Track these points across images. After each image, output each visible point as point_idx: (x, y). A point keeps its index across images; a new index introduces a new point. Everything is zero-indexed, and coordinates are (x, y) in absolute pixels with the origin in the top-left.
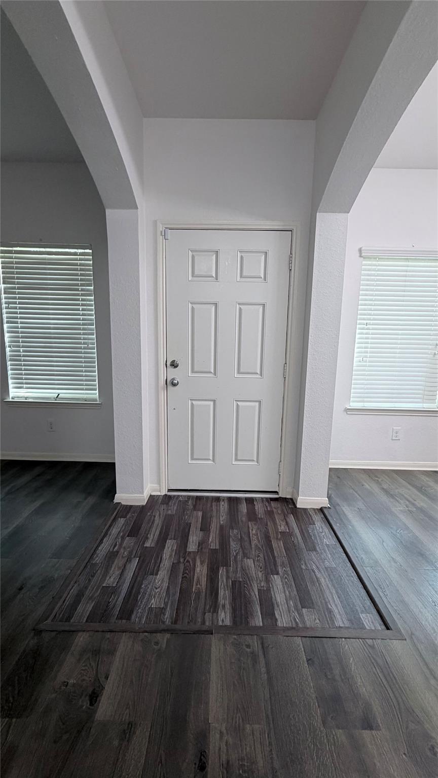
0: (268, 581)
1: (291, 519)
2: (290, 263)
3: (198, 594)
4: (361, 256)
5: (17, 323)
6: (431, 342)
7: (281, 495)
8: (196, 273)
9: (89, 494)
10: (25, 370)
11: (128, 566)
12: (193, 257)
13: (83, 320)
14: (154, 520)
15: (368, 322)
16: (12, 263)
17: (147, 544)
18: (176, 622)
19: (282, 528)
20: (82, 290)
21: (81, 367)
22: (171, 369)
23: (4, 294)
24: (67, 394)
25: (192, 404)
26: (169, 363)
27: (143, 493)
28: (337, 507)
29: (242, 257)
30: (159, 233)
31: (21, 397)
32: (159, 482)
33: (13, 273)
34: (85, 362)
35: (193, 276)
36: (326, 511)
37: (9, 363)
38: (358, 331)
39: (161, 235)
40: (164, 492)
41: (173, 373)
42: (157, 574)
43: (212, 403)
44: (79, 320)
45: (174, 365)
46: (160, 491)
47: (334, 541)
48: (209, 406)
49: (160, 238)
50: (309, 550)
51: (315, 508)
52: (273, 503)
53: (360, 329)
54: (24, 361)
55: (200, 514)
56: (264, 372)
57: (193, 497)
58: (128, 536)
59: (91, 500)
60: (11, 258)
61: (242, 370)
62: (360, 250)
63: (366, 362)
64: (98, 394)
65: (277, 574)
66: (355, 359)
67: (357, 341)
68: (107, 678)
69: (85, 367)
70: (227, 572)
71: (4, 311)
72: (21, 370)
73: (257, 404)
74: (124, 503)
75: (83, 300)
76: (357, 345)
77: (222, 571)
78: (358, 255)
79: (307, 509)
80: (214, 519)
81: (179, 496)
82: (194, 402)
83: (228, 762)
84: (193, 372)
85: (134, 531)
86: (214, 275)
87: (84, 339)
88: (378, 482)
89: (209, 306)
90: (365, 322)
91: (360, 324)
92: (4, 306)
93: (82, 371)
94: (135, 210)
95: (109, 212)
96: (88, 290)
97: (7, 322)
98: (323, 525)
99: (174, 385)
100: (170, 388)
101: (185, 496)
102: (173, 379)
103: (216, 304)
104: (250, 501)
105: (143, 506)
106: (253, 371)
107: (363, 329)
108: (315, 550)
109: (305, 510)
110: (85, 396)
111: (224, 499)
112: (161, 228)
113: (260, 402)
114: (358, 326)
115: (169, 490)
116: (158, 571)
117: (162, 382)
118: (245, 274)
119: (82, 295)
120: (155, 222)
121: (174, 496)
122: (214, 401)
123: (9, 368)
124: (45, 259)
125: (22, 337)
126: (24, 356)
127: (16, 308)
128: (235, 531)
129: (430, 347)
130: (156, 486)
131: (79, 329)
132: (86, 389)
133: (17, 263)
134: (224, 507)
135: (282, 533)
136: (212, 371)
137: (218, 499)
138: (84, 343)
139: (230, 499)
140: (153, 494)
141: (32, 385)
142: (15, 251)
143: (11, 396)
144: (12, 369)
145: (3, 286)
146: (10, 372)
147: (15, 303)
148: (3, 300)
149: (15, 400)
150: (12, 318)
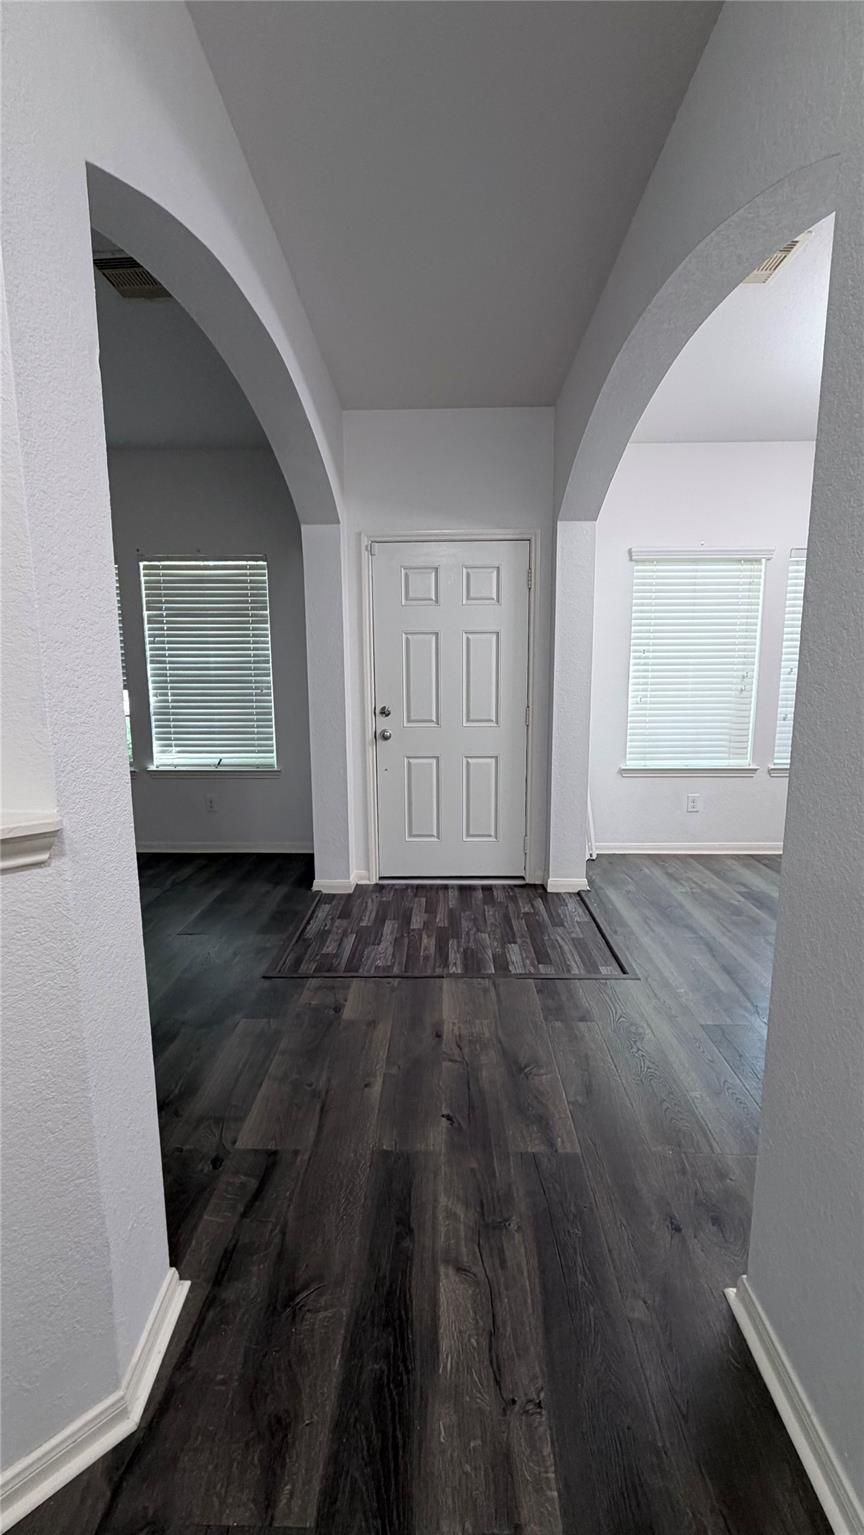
0: (503, 947)
1: (539, 903)
2: (529, 580)
3: (427, 958)
4: (631, 560)
5: (164, 662)
6: (735, 674)
7: (529, 880)
8: (411, 595)
9: (277, 884)
10: (175, 727)
11: (345, 940)
12: (407, 575)
13: (255, 656)
14: (366, 907)
15: (646, 648)
16: (159, 582)
17: (364, 924)
18: (406, 972)
19: (527, 909)
20: (253, 616)
21: (252, 720)
22: (381, 719)
23: (148, 623)
24: (233, 759)
25: (409, 763)
26: (378, 711)
27: (349, 878)
28: (599, 891)
29: (468, 575)
30: (363, 548)
31: (169, 765)
32: (368, 869)
33: (159, 595)
34: (257, 714)
35: (407, 599)
36: (583, 895)
37: (153, 718)
38: (632, 661)
39: (367, 549)
40: (374, 880)
41: (384, 723)
42: (379, 944)
43: (434, 761)
44: (249, 656)
45: (385, 712)
46: (369, 880)
47: (587, 918)
48: (431, 764)
49: (365, 554)
50: (555, 925)
51: (571, 891)
52: (516, 890)
53: (635, 658)
54: (174, 714)
55: (424, 900)
56: (501, 719)
57: (412, 886)
58: (339, 918)
59: (282, 890)
60: (158, 575)
61: (472, 718)
62: (630, 552)
63: (646, 703)
64: (275, 759)
65: (515, 943)
66: (630, 700)
67: (631, 674)
68: (346, 1000)
69: (258, 720)
70: (458, 942)
71: (148, 647)
72: (169, 727)
73: (493, 760)
74: (325, 892)
75: (254, 629)
76: (631, 681)
77: (452, 944)
78: (628, 558)
79: (560, 894)
80: (441, 904)
81: (394, 885)
82: (411, 760)
83: (460, 1035)
84: (409, 721)
85: (345, 914)
86: (434, 598)
87: (256, 682)
88: (663, 867)
89: (427, 637)
90: (642, 648)
91: (636, 651)
92: (147, 640)
93: (253, 727)
94: (335, 526)
95: (304, 528)
96: (262, 616)
97: (152, 662)
98: (577, 906)
99: (386, 738)
100: (380, 742)
101: (402, 885)
102: (385, 731)
103: (437, 634)
104: (487, 889)
105: (349, 895)
106: (487, 718)
107: (640, 658)
108: (563, 925)
109: (558, 894)
110: (258, 761)
111: (453, 887)
112: (365, 541)
113: (496, 757)
114: (632, 654)
115: (381, 878)
116: (380, 941)
117: (370, 736)
118: (472, 595)
119: (254, 622)
120: (360, 534)
121: (388, 885)
122: (437, 758)
123: (153, 724)
124: (203, 576)
125: (172, 682)
126: (173, 708)
127: (163, 642)
128: (467, 913)
129: (735, 680)
130: (363, 872)
131: (250, 669)
132: (259, 752)
133: (165, 582)
134: (453, 895)
135: (526, 914)
136: (434, 719)
137: (446, 887)
138: (256, 688)
139: (461, 888)
140: (359, 883)
141: (185, 748)
142: (163, 566)
143: (155, 763)
144: (157, 727)
145: (146, 613)
146: (154, 730)
147: (162, 636)
148: (147, 633)
149: (161, 768)
150: (158, 656)
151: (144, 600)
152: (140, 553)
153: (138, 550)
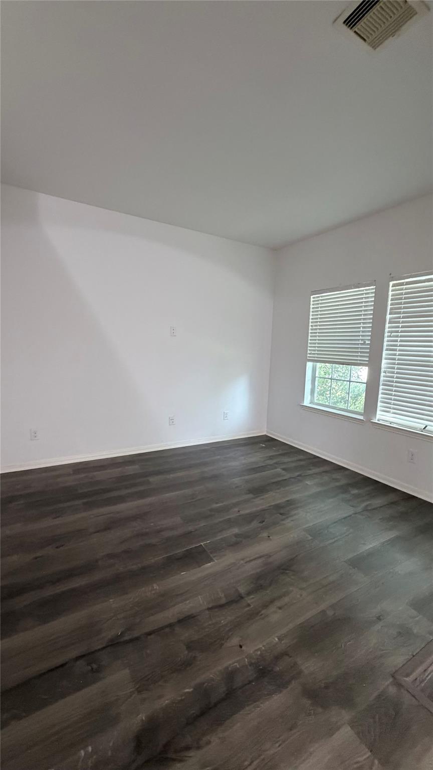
5: (395, 350)
10: (395, 396)
16: (401, 294)
23: (389, 323)
31: (386, 421)
33: (400, 304)
37: (381, 387)
54: (396, 387)
60: (402, 289)
71: (386, 339)
72: (391, 395)
92: (386, 334)
97: (387, 350)
123: (381, 391)
125: (398, 364)
126: (396, 382)
127: (397, 336)
133: (406, 294)
141: (400, 412)
142: (406, 282)
143: (377, 417)
144: (383, 394)
145: (388, 317)
146: (380, 396)
147: (397, 332)
148: (387, 330)
149: (381, 422)
150: (391, 346)
151: (389, 307)
152: (392, 276)
153: (390, 274)
